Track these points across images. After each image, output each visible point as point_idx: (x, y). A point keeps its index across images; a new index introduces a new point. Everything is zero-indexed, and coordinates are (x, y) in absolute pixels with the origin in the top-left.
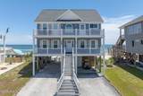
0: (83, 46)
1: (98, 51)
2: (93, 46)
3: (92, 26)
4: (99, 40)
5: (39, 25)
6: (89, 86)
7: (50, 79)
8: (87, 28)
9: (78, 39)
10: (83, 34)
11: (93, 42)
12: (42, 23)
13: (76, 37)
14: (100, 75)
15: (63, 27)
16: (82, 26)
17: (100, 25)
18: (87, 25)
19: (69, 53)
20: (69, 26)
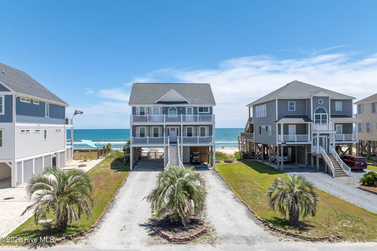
0: (190, 135)
1: (209, 140)
2: (203, 134)
3: (201, 109)
4: (210, 127)
5: (134, 109)
7: (152, 172)
8: (195, 113)
9: (184, 126)
10: (190, 120)
11: (203, 130)
12: (138, 106)
13: (182, 123)
14: (210, 168)
15: (165, 111)
16: (189, 109)
17: (211, 108)
18: (195, 108)
19: (173, 143)
20: (173, 109)
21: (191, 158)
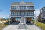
2: (31, 14)
6: (30, 27)
21: (28, 21)
